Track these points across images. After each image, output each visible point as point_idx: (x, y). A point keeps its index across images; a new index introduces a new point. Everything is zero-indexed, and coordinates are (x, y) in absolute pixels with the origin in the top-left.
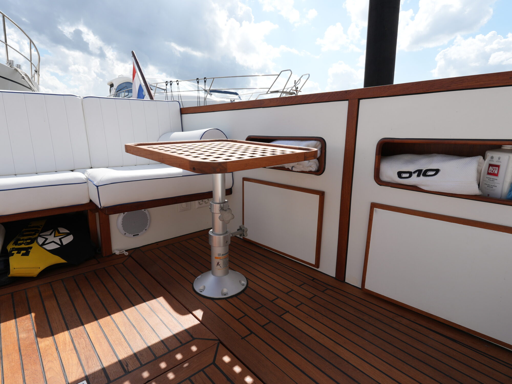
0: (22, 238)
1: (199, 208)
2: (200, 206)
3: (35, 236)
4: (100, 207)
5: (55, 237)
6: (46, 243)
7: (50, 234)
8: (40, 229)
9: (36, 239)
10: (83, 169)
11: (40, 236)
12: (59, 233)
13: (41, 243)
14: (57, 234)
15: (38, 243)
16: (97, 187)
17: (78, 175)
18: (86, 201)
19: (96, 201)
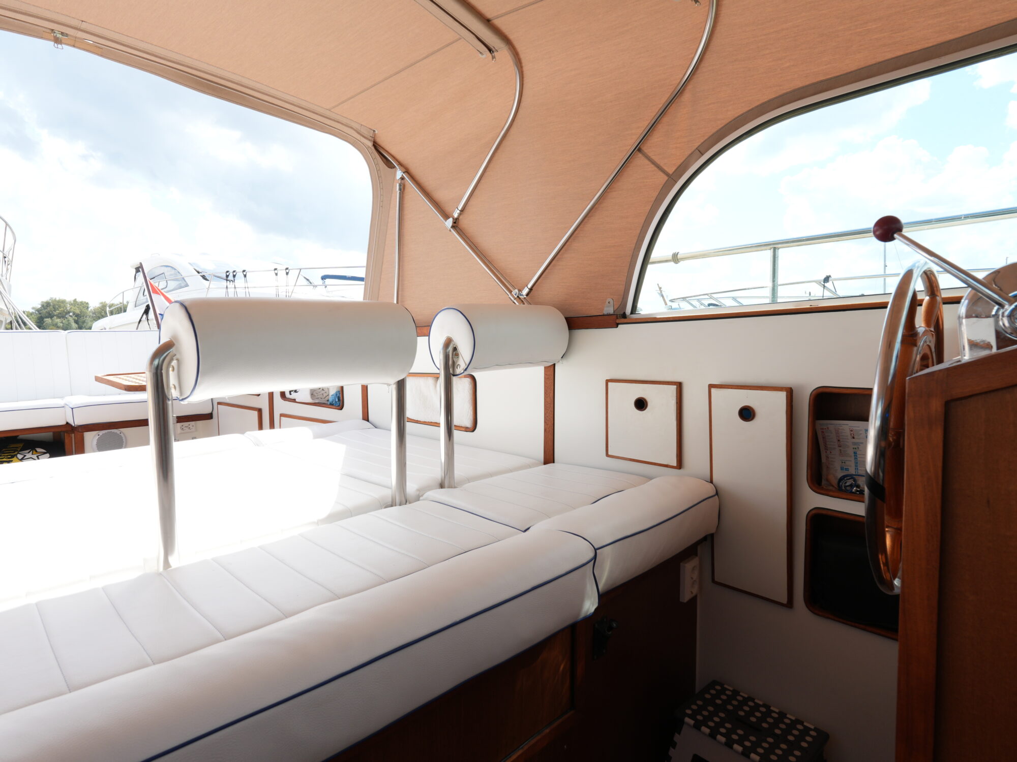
0: (3, 455)
1: (181, 433)
2: (183, 431)
3: (15, 454)
4: (73, 425)
5: (32, 454)
6: (25, 458)
7: (29, 453)
8: (19, 449)
9: (16, 455)
10: (62, 397)
11: (19, 454)
12: (36, 451)
13: (20, 458)
14: (34, 452)
15: (17, 458)
16: (72, 409)
17: (59, 402)
18: (64, 423)
19: (71, 422)
